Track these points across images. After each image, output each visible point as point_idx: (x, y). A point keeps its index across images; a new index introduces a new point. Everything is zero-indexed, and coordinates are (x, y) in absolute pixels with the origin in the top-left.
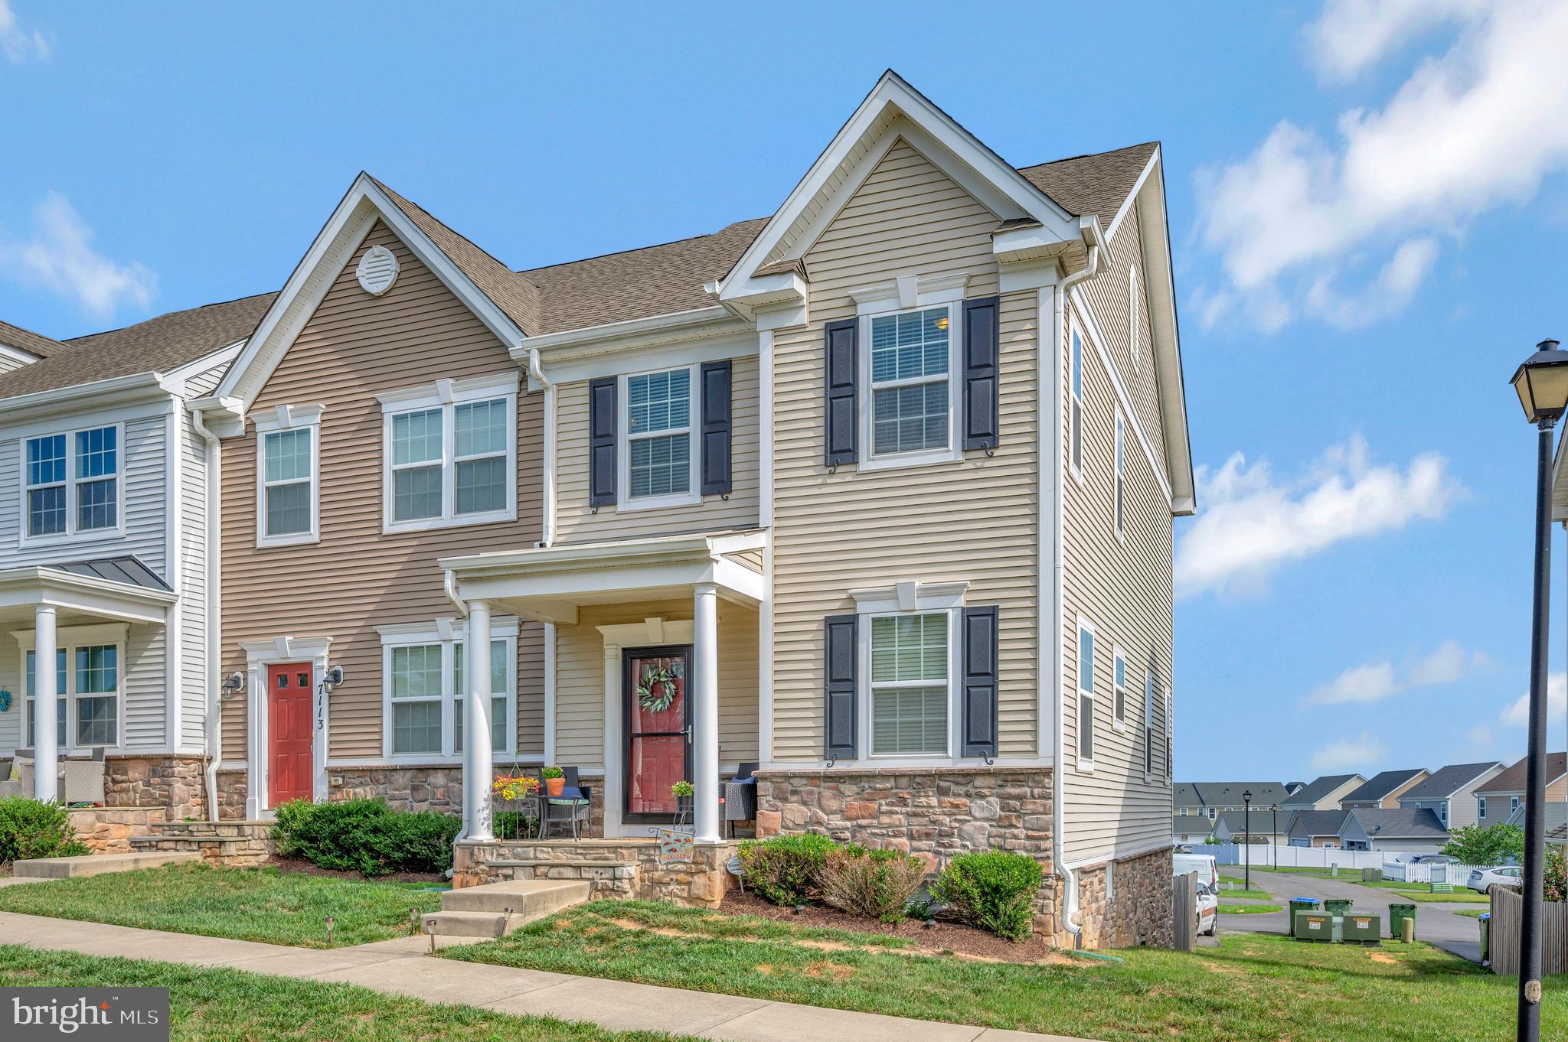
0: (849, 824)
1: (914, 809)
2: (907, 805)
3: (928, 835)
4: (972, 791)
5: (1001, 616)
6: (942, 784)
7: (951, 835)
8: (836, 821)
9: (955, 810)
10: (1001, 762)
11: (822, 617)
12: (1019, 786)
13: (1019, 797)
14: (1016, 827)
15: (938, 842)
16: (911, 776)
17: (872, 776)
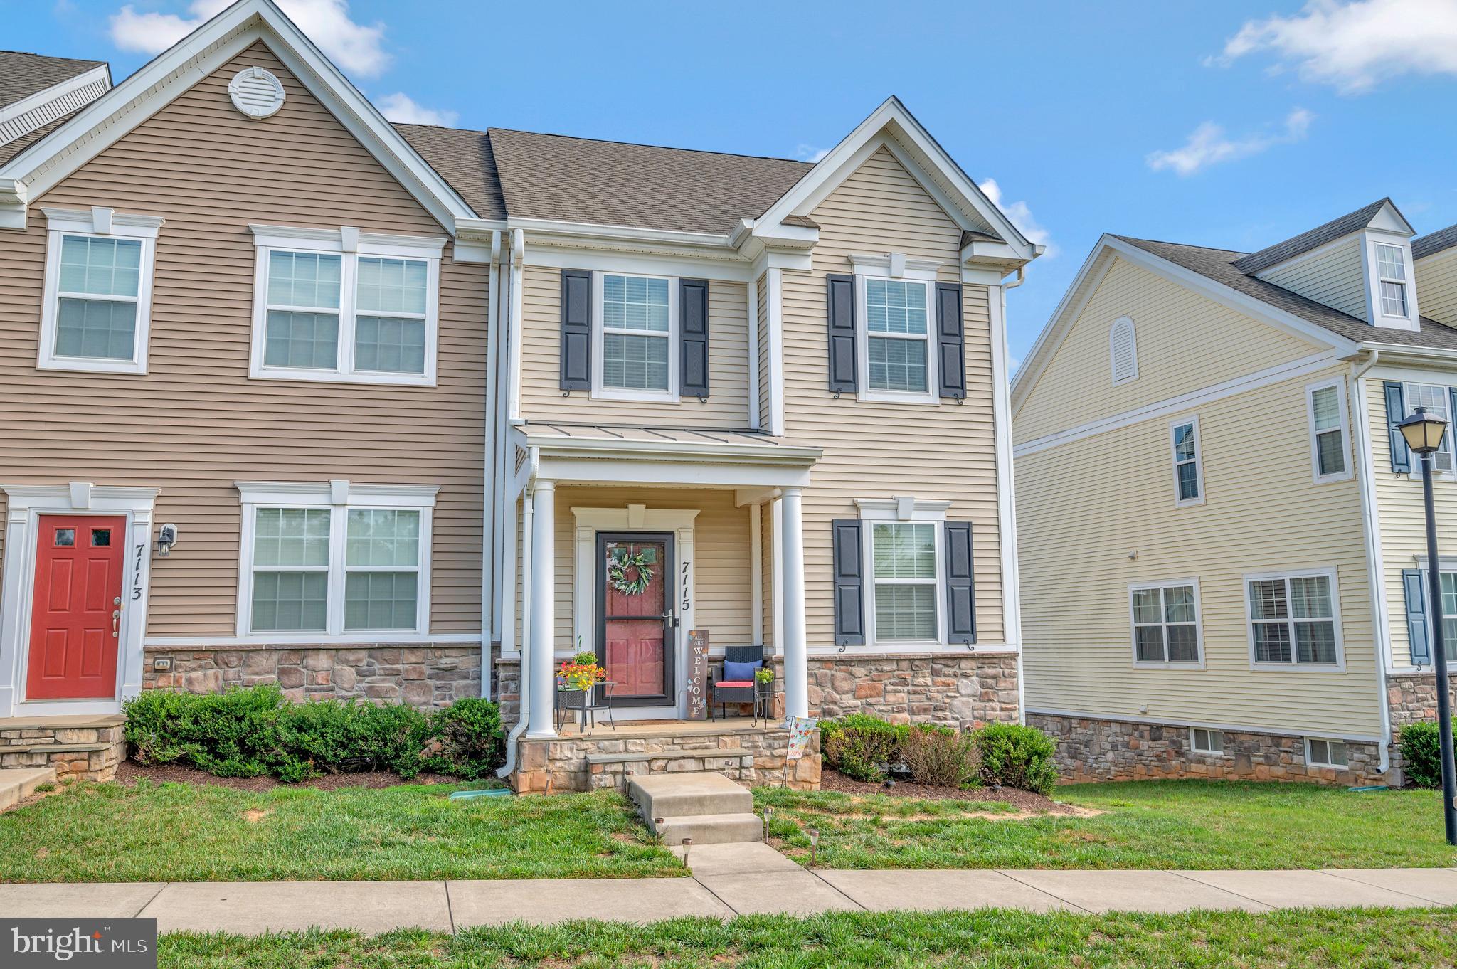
0: (858, 702)
1: (914, 688)
2: (907, 685)
3: (925, 711)
4: (959, 672)
5: (974, 530)
6: (935, 666)
7: (943, 710)
8: (848, 701)
9: (946, 688)
10: (980, 648)
11: (829, 519)
12: (993, 667)
13: (994, 677)
14: (993, 701)
15: (933, 716)
16: (911, 660)
17: (878, 660)
